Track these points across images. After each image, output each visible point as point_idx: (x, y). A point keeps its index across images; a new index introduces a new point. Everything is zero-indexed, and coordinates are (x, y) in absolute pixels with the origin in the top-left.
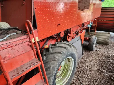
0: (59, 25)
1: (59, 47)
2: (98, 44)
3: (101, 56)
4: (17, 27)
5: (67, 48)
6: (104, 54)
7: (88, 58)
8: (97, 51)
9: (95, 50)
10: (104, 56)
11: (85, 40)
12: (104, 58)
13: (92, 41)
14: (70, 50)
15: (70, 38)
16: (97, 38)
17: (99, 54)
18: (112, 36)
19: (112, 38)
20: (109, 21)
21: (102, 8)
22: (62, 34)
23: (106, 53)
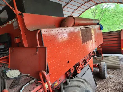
0: (68, 62)
1: (72, 86)
2: (109, 70)
3: (117, 84)
4: (29, 75)
5: (81, 87)
6: (119, 81)
7: (104, 89)
8: (110, 78)
9: (108, 77)
10: (120, 84)
11: (94, 66)
12: (120, 87)
13: (103, 68)
14: (84, 87)
15: (79, 69)
16: (106, 64)
17: (114, 82)
18: (120, 58)
19: (120, 60)
20: (113, 44)
21: (103, 33)
22: (72, 70)
23: (120, 79)
